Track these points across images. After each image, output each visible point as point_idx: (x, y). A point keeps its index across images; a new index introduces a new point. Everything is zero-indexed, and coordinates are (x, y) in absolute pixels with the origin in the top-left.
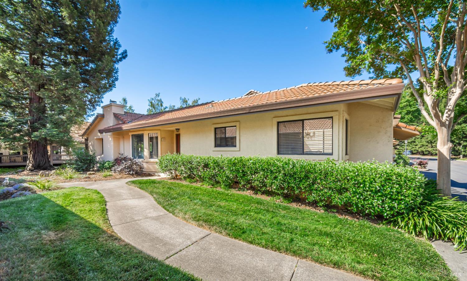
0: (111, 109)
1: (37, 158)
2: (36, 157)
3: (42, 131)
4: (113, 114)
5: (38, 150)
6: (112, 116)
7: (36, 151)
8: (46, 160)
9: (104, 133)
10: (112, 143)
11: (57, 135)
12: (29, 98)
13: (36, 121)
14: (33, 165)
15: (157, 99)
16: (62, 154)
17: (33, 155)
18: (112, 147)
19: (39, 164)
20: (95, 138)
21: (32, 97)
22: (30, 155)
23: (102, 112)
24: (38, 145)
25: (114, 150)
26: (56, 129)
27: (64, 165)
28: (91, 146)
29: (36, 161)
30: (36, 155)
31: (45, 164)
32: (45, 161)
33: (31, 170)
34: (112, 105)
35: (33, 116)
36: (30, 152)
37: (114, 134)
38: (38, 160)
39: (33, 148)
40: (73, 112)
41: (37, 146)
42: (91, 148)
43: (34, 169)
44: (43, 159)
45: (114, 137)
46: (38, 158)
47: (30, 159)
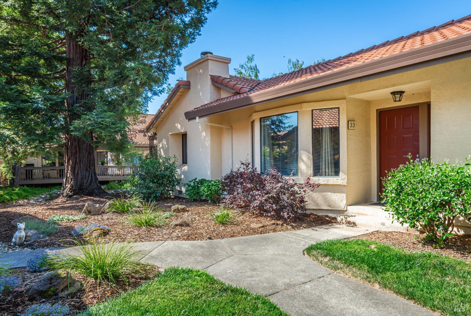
0: (206, 69)
1: (78, 173)
2: (76, 171)
3: (88, 117)
4: (209, 77)
5: (79, 157)
6: (209, 82)
7: (78, 160)
8: (92, 176)
9: (197, 118)
10: (208, 143)
11: (113, 124)
12: (66, 59)
13: (77, 100)
14: (72, 186)
15: (249, 65)
16: (109, 165)
17: (72, 168)
18: (209, 151)
19: (81, 185)
20: (170, 133)
21: (71, 57)
22: (68, 167)
23: (185, 79)
24: (79, 148)
25: (212, 156)
26: (112, 113)
27: (112, 183)
28: (162, 150)
29: (77, 179)
30: (77, 166)
31: (90, 184)
32: (90, 178)
33: (69, 197)
34: (208, 59)
35: (73, 92)
36: (68, 161)
37: (211, 121)
38: (80, 177)
39: (72, 153)
40: (141, 73)
41: (78, 150)
42: (162, 154)
43: (74, 194)
44: (87, 175)
45: (211, 127)
46: (80, 172)
47: (68, 176)
